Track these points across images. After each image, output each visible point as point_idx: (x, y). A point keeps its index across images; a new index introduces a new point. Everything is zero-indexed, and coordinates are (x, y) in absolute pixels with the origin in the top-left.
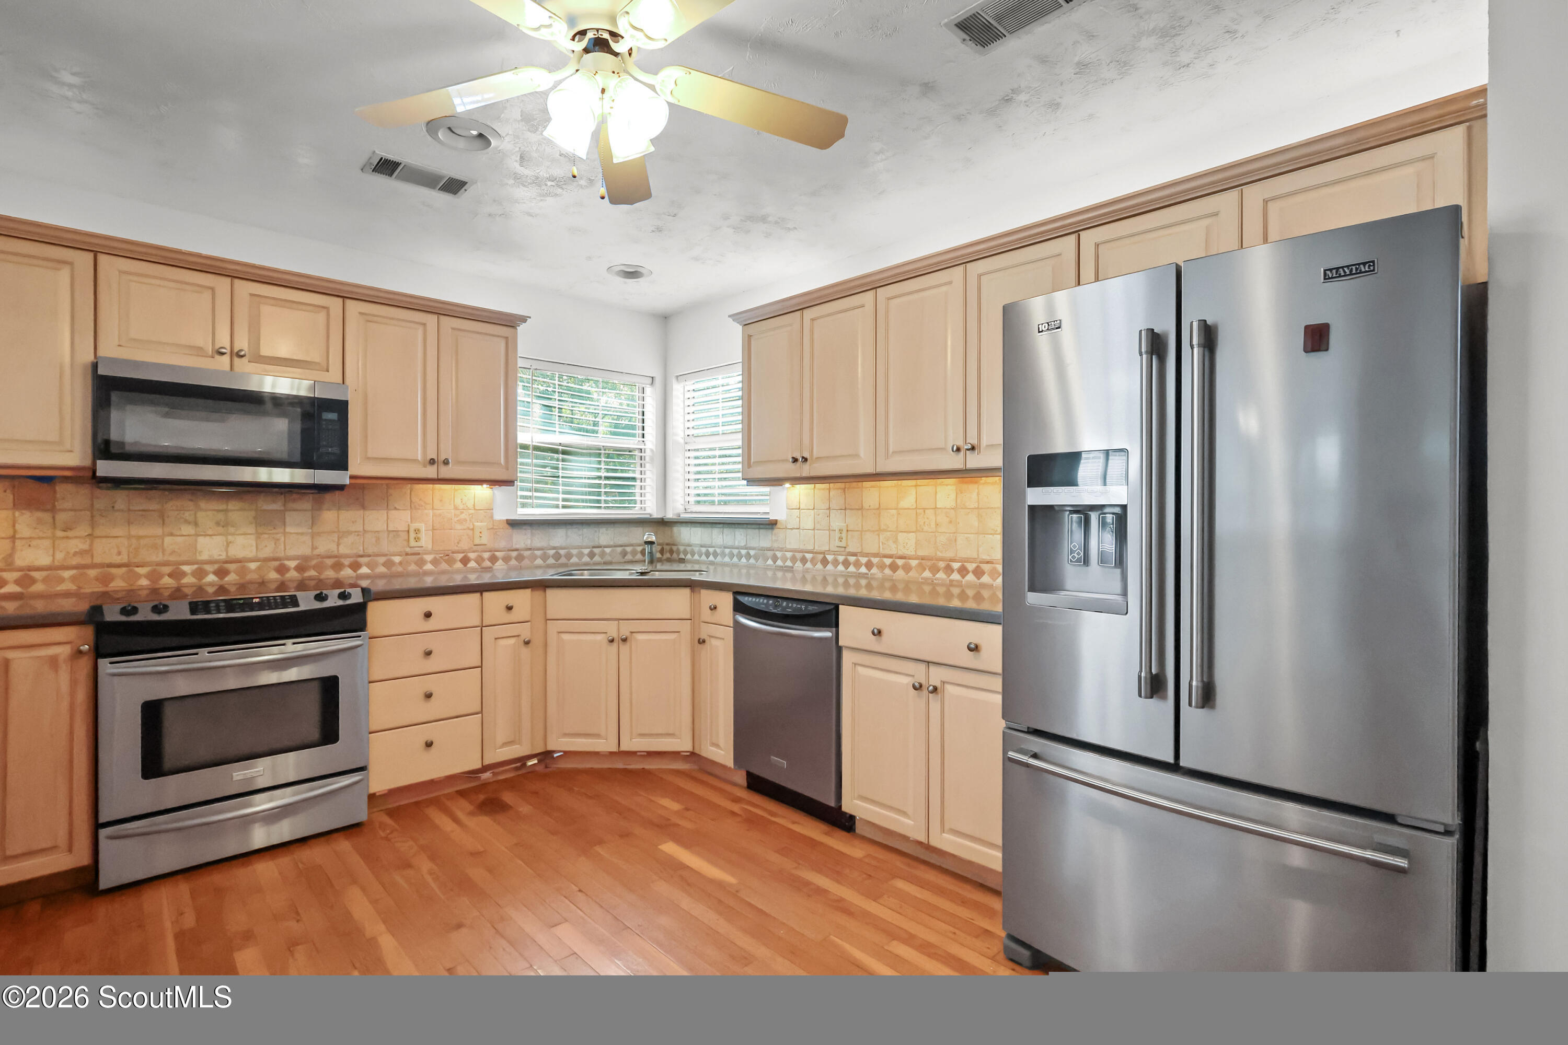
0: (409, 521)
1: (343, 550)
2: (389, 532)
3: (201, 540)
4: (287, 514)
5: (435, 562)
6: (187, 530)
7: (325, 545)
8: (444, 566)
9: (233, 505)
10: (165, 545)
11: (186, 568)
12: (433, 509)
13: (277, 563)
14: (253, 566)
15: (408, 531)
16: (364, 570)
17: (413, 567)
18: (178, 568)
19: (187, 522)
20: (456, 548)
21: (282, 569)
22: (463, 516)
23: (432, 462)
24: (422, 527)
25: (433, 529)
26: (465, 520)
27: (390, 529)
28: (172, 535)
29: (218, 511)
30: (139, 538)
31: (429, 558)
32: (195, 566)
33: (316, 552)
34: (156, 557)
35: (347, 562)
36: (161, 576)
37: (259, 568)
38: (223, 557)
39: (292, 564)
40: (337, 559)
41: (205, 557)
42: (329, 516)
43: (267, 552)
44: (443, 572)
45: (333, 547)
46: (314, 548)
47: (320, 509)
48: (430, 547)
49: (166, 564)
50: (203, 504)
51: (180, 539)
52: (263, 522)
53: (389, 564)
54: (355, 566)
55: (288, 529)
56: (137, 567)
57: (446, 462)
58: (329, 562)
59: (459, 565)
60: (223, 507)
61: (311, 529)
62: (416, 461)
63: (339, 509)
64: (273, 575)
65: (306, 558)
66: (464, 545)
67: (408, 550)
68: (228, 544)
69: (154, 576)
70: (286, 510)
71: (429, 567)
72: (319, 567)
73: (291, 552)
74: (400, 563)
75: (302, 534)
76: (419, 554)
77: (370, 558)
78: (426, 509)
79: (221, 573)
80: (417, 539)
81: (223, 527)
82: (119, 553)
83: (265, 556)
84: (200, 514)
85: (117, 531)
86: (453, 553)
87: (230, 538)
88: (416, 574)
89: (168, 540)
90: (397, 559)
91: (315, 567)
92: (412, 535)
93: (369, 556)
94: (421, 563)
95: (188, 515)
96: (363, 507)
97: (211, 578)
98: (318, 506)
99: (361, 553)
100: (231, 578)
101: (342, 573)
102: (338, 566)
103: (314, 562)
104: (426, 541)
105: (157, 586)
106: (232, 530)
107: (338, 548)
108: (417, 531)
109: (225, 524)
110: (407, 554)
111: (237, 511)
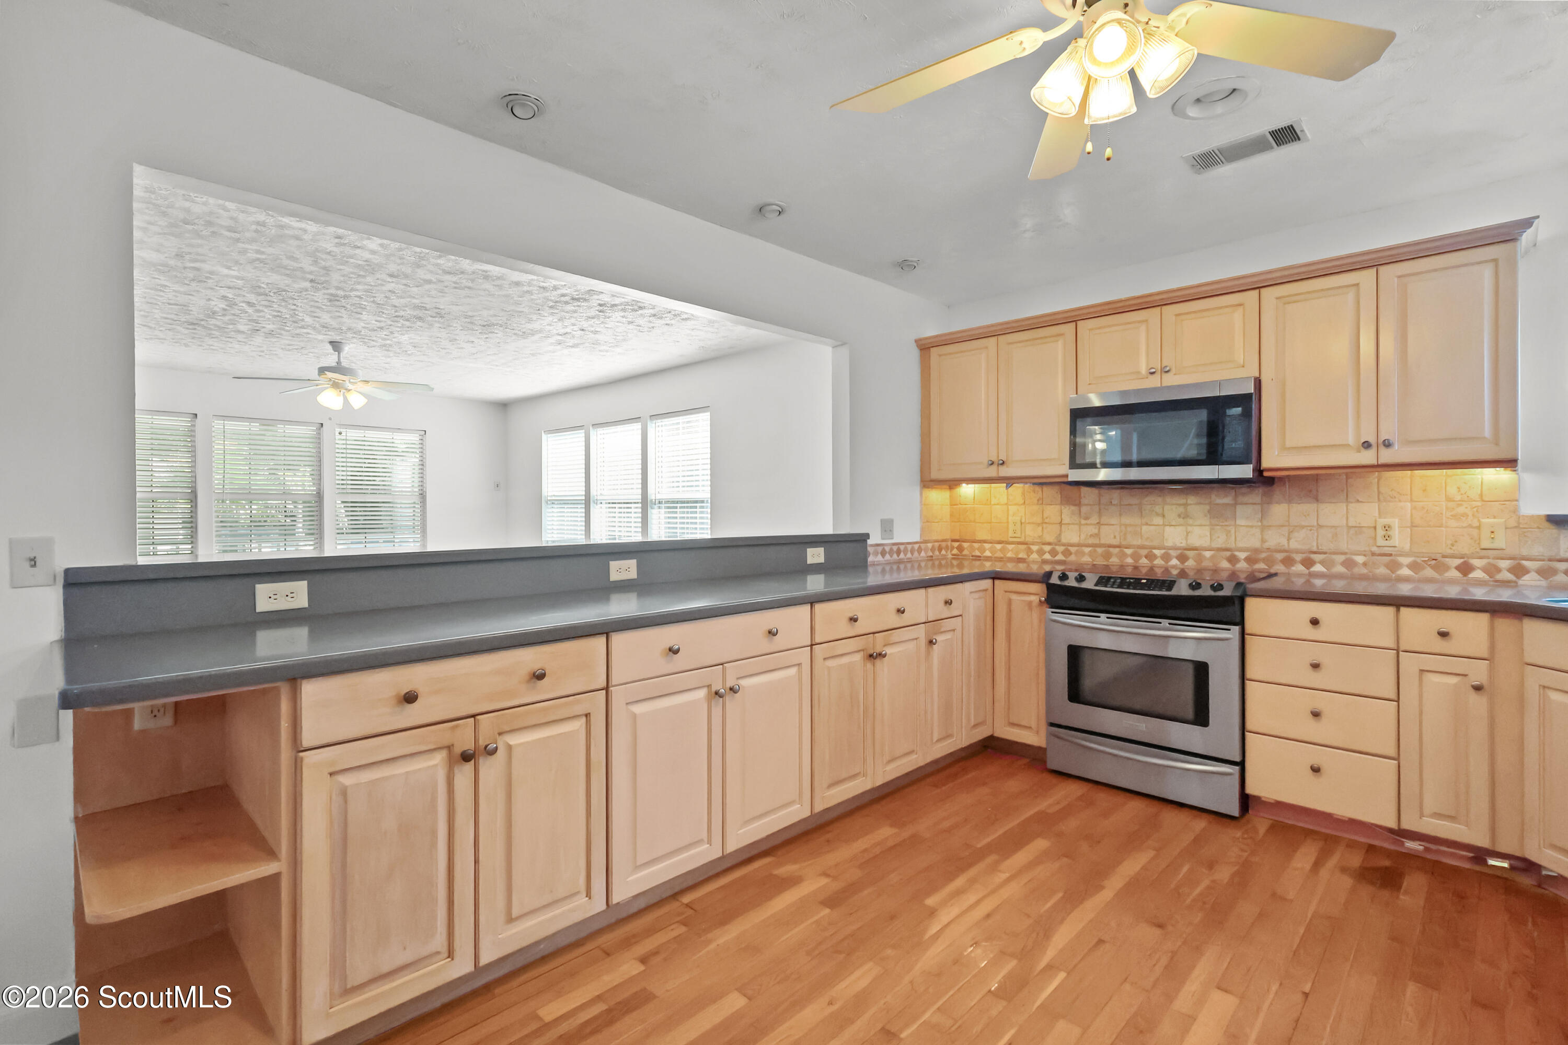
0: (1377, 514)
1: (1294, 545)
2: (1349, 527)
3: (1167, 529)
4: (1239, 508)
5: (1414, 566)
6: (1158, 520)
7: (1275, 539)
8: (1429, 572)
9: (1192, 499)
10: (1143, 531)
11: (1157, 552)
12: (1412, 501)
13: (1228, 554)
14: (1208, 554)
15: (1375, 528)
16: (1318, 568)
17: (1382, 571)
18: (1151, 552)
19: (1157, 514)
20: (1449, 551)
21: (1233, 560)
22: (1461, 510)
23: (1367, 445)
24: (1395, 523)
25: (1413, 526)
26: (1465, 515)
27: (1350, 524)
28: (1147, 524)
29: (1180, 505)
30: (1126, 525)
31: (1405, 560)
32: (1163, 551)
33: (1266, 545)
34: (1138, 542)
35: (1298, 557)
36: (1140, 557)
37: (1212, 556)
38: (1184, 545)
39: (1242, 555)
40: (1288, 554)
41: (1169, 543)
42: (1279, 510)
43: (1220, 542)
44: (1430, 581)
45: (1284, 542)
46: (1263, 541)
47: (1269, 503)
48: (1407, 547)
49: (1143, 547)
50: (1168, 499)
51: (1152, 528)
52: (1215, 514)
53: (1349, 564)
54: (1308, 563)
55: (1239, 522)
56: (1126, 548)
57: (1387, 444)
58: (1280, 556)
59: (1455, 574)
60: (1183, 501)
61: (1261, 521)
62: (1348, 445)
63: (1290, 502)
64: (1225, 564)
65: (1256, 551)
66: (1464, 547)
67: (1374, 549)
68: (1188, 533)
69: (1136, 557)
70: (1236, 504)
71: (1405, 572)
72: (1269, 561)
73: (1241, 545)
74: (1365, 564)
75: (1252, 527)
76: (1391, 555)
77: (1325, 555)
78: (1400, 501)
79: (1182, 558)
80: (1387, 537)
81: (1183, 518)
82: (1115, 537)
83: (1219, 546)
84: (1166, 507)
85: (1114, 521)
86: (1444, 557)
87: (1189, 528)
88: (1385, 579)
89: (1144, 528)
90: (1360, 559)
91: (1264, 560)
92: (1380, 532)
93: (1325, 553)
94: (1394, 566)
95: (1158, 509)
96: (1317, 500)
97: (1174, 562)
98: (1268, 500)
99: (1315, 549)
100: (1190, 563)
101: (1293, 568)
102: (1288, 561)
103: (1263, 555)
104: (1400, 540)
105: (1138, 565)
106: (1190, 521)
107: (1288, 543)
108: (1387, 528)
109: (1185, 516)
110: (1373, 554)
111: (1194, 504)
